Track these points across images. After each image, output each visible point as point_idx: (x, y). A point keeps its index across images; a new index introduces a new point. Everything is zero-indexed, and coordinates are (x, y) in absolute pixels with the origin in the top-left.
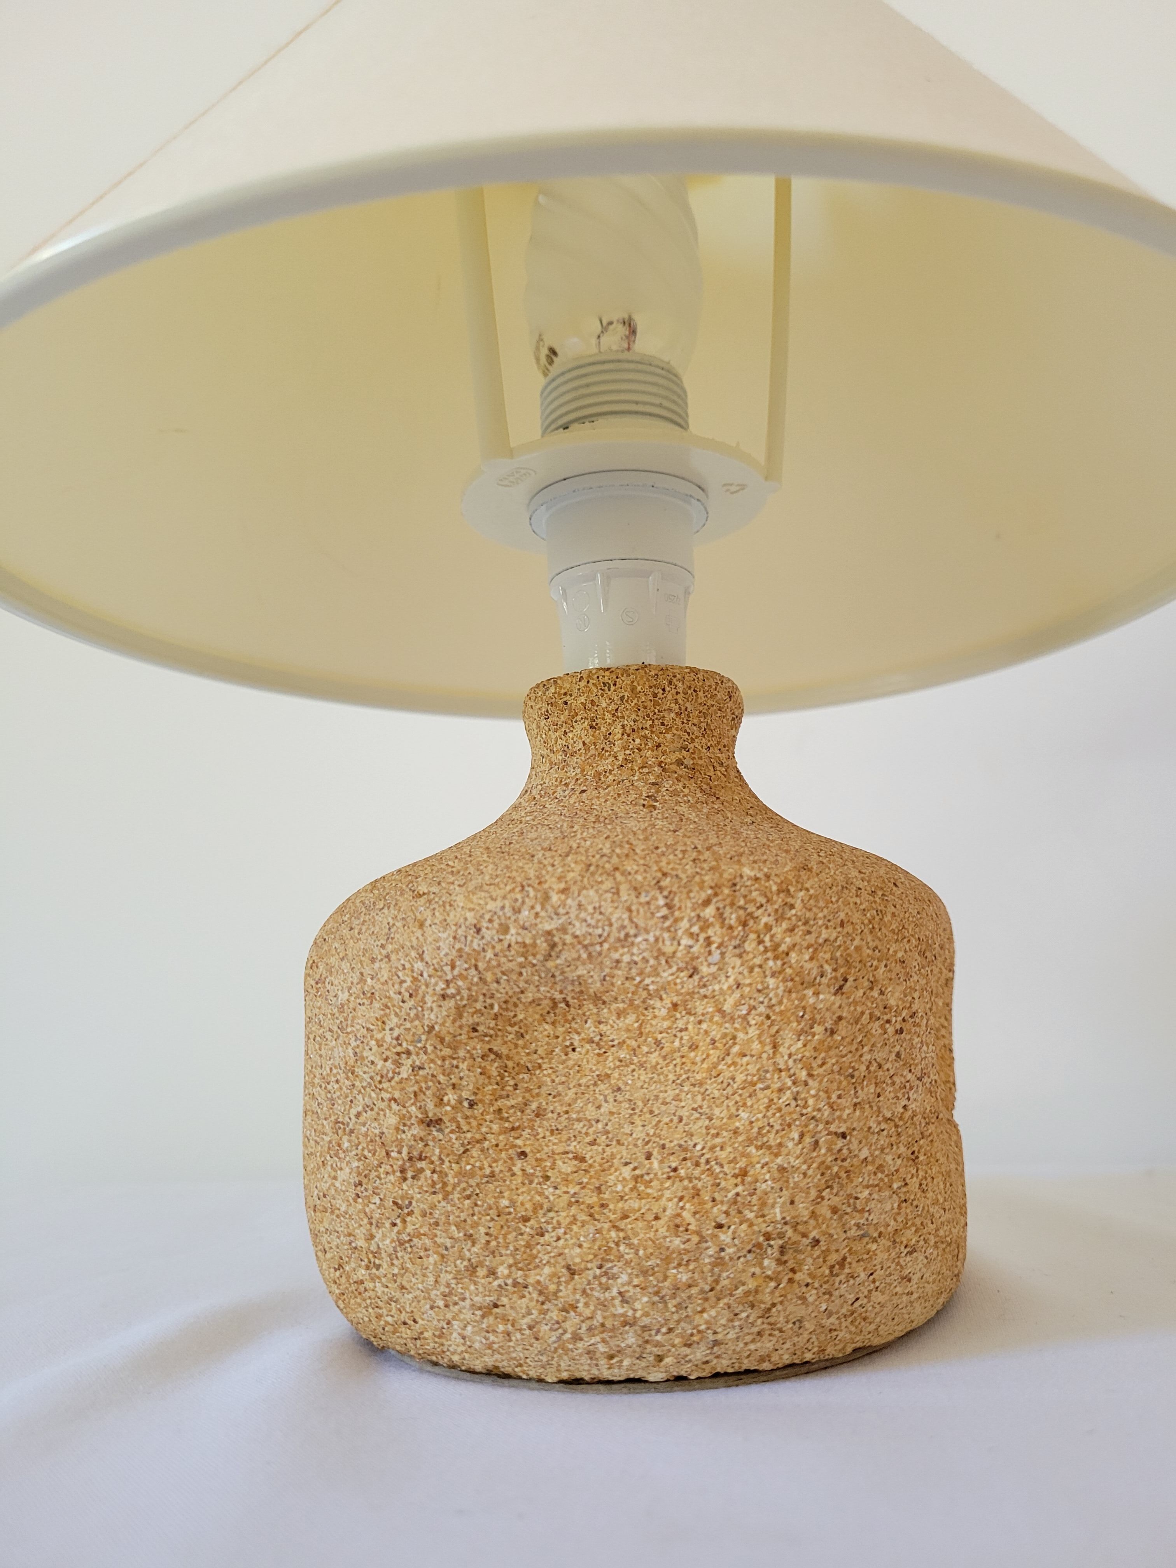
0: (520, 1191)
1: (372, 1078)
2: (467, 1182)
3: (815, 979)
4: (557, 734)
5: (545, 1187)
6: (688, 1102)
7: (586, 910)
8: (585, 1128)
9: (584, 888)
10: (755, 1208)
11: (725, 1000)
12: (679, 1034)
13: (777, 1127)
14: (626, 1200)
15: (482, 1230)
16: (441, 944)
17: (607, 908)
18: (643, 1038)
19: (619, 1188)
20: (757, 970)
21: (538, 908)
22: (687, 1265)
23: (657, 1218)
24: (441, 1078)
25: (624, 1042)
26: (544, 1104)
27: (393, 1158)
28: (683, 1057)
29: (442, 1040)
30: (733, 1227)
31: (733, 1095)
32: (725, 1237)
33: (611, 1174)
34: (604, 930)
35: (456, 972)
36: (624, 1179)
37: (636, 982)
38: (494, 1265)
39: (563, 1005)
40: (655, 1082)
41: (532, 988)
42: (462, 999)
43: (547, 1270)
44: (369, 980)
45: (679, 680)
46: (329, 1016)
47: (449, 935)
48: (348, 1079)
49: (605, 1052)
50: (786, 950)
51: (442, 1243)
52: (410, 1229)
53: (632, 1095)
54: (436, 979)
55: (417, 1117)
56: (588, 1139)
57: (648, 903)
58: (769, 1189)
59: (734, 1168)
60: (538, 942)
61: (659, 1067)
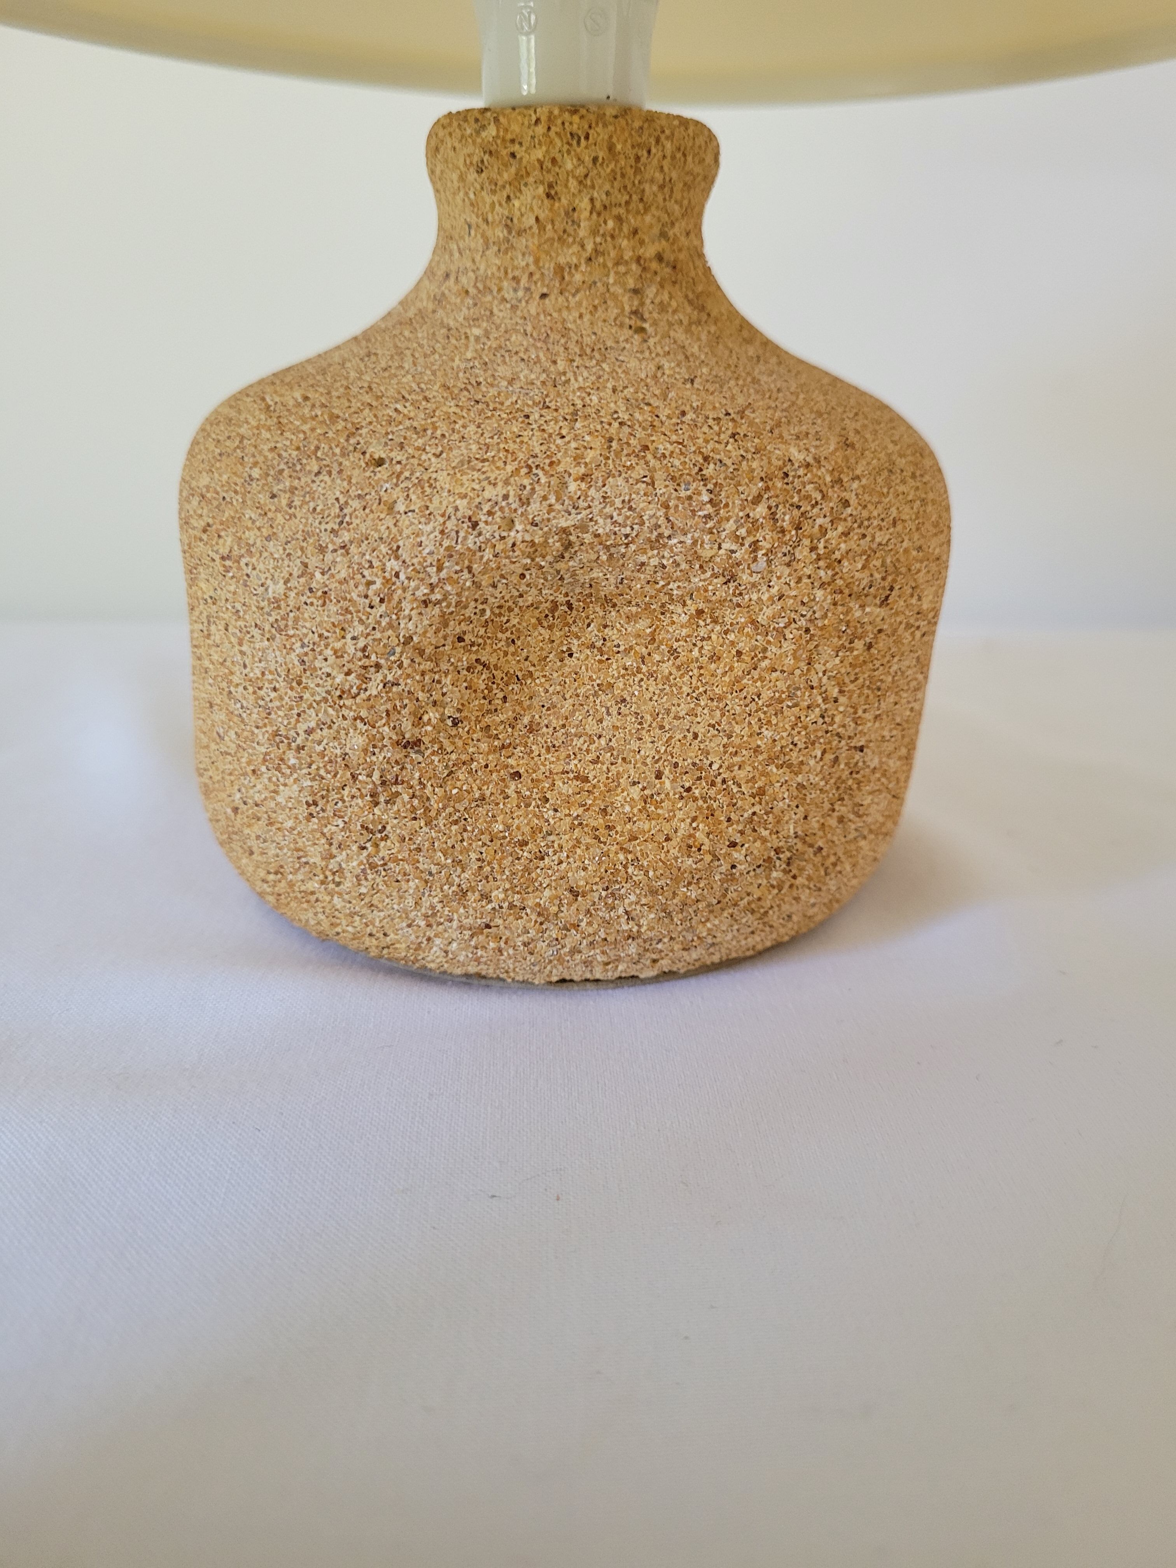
0: (515, 815)
1: (328, 692)
2: (454, 807)
3: (864, 589)
4: (495, 199)
5: (545, 810)
6: (704, 718)
7: (612, 504)
8: (586, 745)
9: (609, 474)
10: (770, 826)
11: (761, 610)
12: (699, 644)
13: (801, 745)
14: (634, 822)
15: (473, 856)
16: (423, 539)
17: (640, 503)
18: (656, 645)
19: (627, 808)
20: (805, 580)
21: (552, 499)
22: (698, 883)
23: (668, 839)
24: (421, 696)
25: (631, 648)
26: (537, 717)
27: (360, 781)
28: (701, 668)
29: (422, 653)
30: (746, 845)
31: (757, 711)
32: (738, 855)
33: (617, 795)
34: (633, 529)
35: (443, 574)
36: (632, 799)
37: (658, 586)
38: (487, 890)
39: (565, 608)
40: (666, 694)
41: (534, 591)
42: (448, 606)
43: (547, 893)
44: (318, 575)
45: (667, 138)
46: (254, 609)
47: (435, 528)
48: (292, 689)
49: (607, 659)
50: (839, 557)
51: (426, 869)
52: (383, 853)
53: (639, 708)
54: (416, 582)
55: (390, 738)
56: (589, 757)
57: (690, 498)
58: (786, 807)
59: (751, 788)
60: (551, 541)
61: (671, 677)
